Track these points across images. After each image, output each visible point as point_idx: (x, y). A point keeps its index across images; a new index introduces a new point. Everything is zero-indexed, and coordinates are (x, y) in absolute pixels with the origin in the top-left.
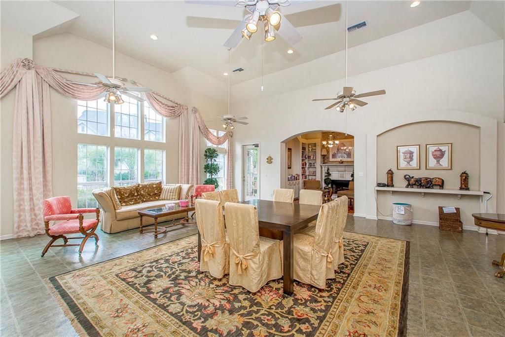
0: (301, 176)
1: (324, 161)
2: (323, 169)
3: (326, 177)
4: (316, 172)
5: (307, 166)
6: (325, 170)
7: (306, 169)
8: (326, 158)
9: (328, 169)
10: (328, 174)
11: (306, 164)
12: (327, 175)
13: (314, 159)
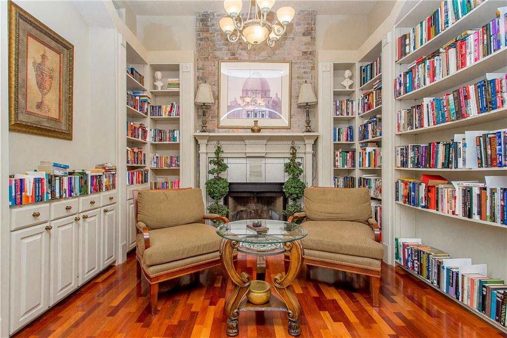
0: (122, 176)
1: (204, 123)
2: (203, 149)
3: (211, 177)
4: (178, 158)
5: (149, 139)
6: (207, 151)
7: (148, 150)
8: (210, 113)
9: (219, 151)
10: (220, 165)
11: (145, 132)
12: (212, 166)
13: (174, 115)
